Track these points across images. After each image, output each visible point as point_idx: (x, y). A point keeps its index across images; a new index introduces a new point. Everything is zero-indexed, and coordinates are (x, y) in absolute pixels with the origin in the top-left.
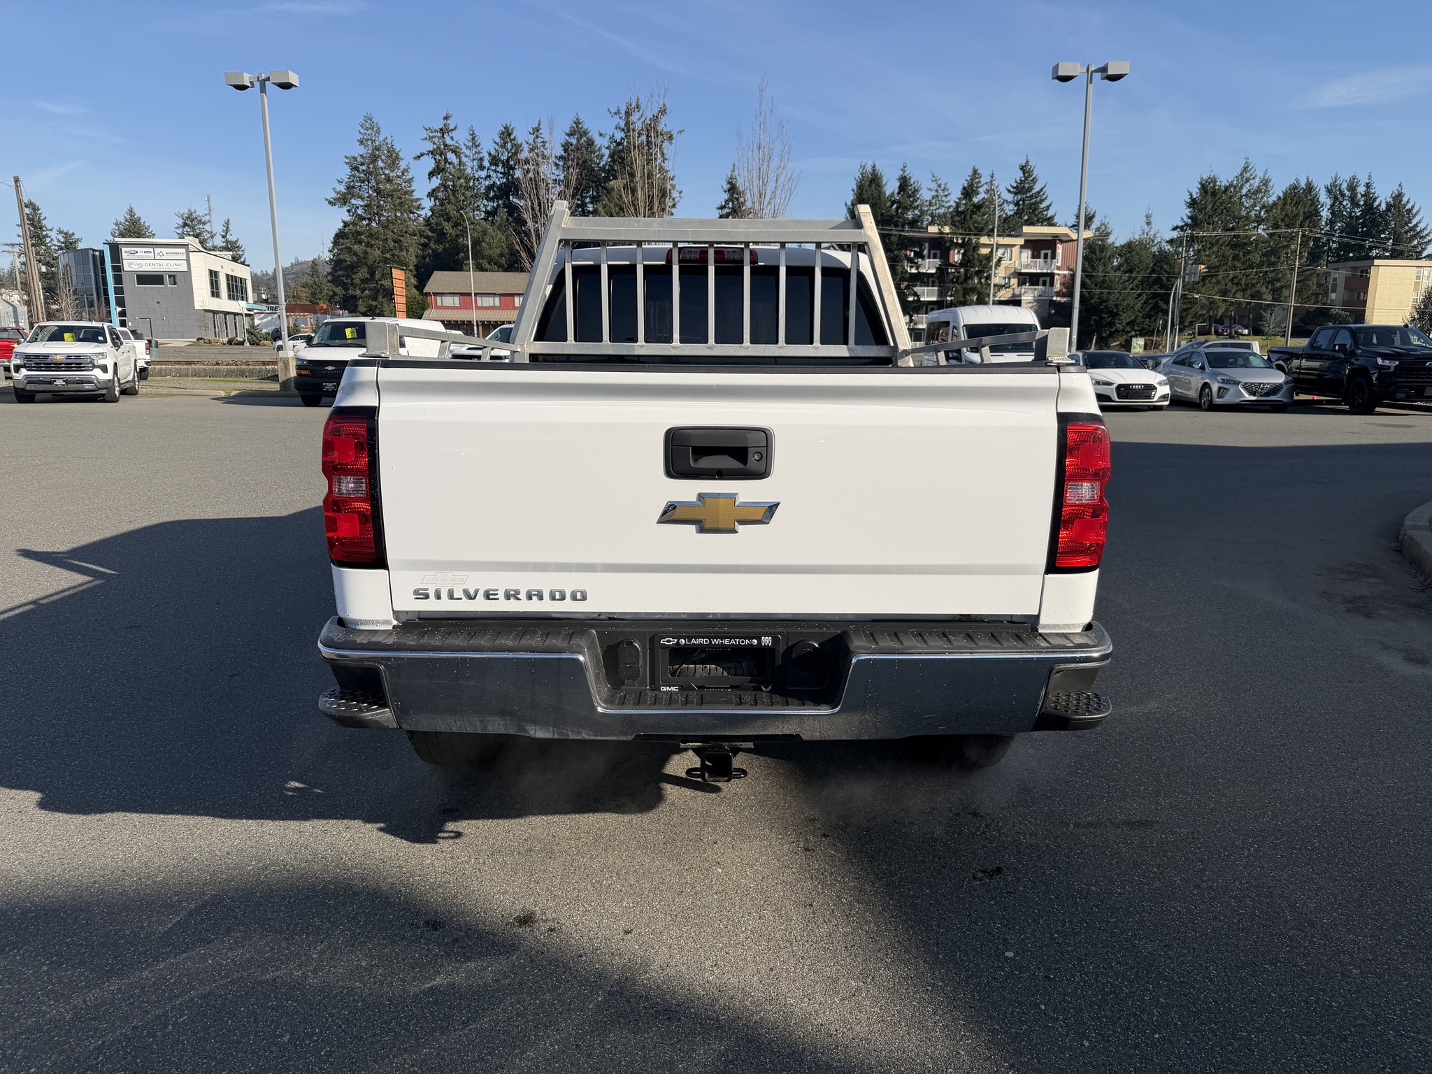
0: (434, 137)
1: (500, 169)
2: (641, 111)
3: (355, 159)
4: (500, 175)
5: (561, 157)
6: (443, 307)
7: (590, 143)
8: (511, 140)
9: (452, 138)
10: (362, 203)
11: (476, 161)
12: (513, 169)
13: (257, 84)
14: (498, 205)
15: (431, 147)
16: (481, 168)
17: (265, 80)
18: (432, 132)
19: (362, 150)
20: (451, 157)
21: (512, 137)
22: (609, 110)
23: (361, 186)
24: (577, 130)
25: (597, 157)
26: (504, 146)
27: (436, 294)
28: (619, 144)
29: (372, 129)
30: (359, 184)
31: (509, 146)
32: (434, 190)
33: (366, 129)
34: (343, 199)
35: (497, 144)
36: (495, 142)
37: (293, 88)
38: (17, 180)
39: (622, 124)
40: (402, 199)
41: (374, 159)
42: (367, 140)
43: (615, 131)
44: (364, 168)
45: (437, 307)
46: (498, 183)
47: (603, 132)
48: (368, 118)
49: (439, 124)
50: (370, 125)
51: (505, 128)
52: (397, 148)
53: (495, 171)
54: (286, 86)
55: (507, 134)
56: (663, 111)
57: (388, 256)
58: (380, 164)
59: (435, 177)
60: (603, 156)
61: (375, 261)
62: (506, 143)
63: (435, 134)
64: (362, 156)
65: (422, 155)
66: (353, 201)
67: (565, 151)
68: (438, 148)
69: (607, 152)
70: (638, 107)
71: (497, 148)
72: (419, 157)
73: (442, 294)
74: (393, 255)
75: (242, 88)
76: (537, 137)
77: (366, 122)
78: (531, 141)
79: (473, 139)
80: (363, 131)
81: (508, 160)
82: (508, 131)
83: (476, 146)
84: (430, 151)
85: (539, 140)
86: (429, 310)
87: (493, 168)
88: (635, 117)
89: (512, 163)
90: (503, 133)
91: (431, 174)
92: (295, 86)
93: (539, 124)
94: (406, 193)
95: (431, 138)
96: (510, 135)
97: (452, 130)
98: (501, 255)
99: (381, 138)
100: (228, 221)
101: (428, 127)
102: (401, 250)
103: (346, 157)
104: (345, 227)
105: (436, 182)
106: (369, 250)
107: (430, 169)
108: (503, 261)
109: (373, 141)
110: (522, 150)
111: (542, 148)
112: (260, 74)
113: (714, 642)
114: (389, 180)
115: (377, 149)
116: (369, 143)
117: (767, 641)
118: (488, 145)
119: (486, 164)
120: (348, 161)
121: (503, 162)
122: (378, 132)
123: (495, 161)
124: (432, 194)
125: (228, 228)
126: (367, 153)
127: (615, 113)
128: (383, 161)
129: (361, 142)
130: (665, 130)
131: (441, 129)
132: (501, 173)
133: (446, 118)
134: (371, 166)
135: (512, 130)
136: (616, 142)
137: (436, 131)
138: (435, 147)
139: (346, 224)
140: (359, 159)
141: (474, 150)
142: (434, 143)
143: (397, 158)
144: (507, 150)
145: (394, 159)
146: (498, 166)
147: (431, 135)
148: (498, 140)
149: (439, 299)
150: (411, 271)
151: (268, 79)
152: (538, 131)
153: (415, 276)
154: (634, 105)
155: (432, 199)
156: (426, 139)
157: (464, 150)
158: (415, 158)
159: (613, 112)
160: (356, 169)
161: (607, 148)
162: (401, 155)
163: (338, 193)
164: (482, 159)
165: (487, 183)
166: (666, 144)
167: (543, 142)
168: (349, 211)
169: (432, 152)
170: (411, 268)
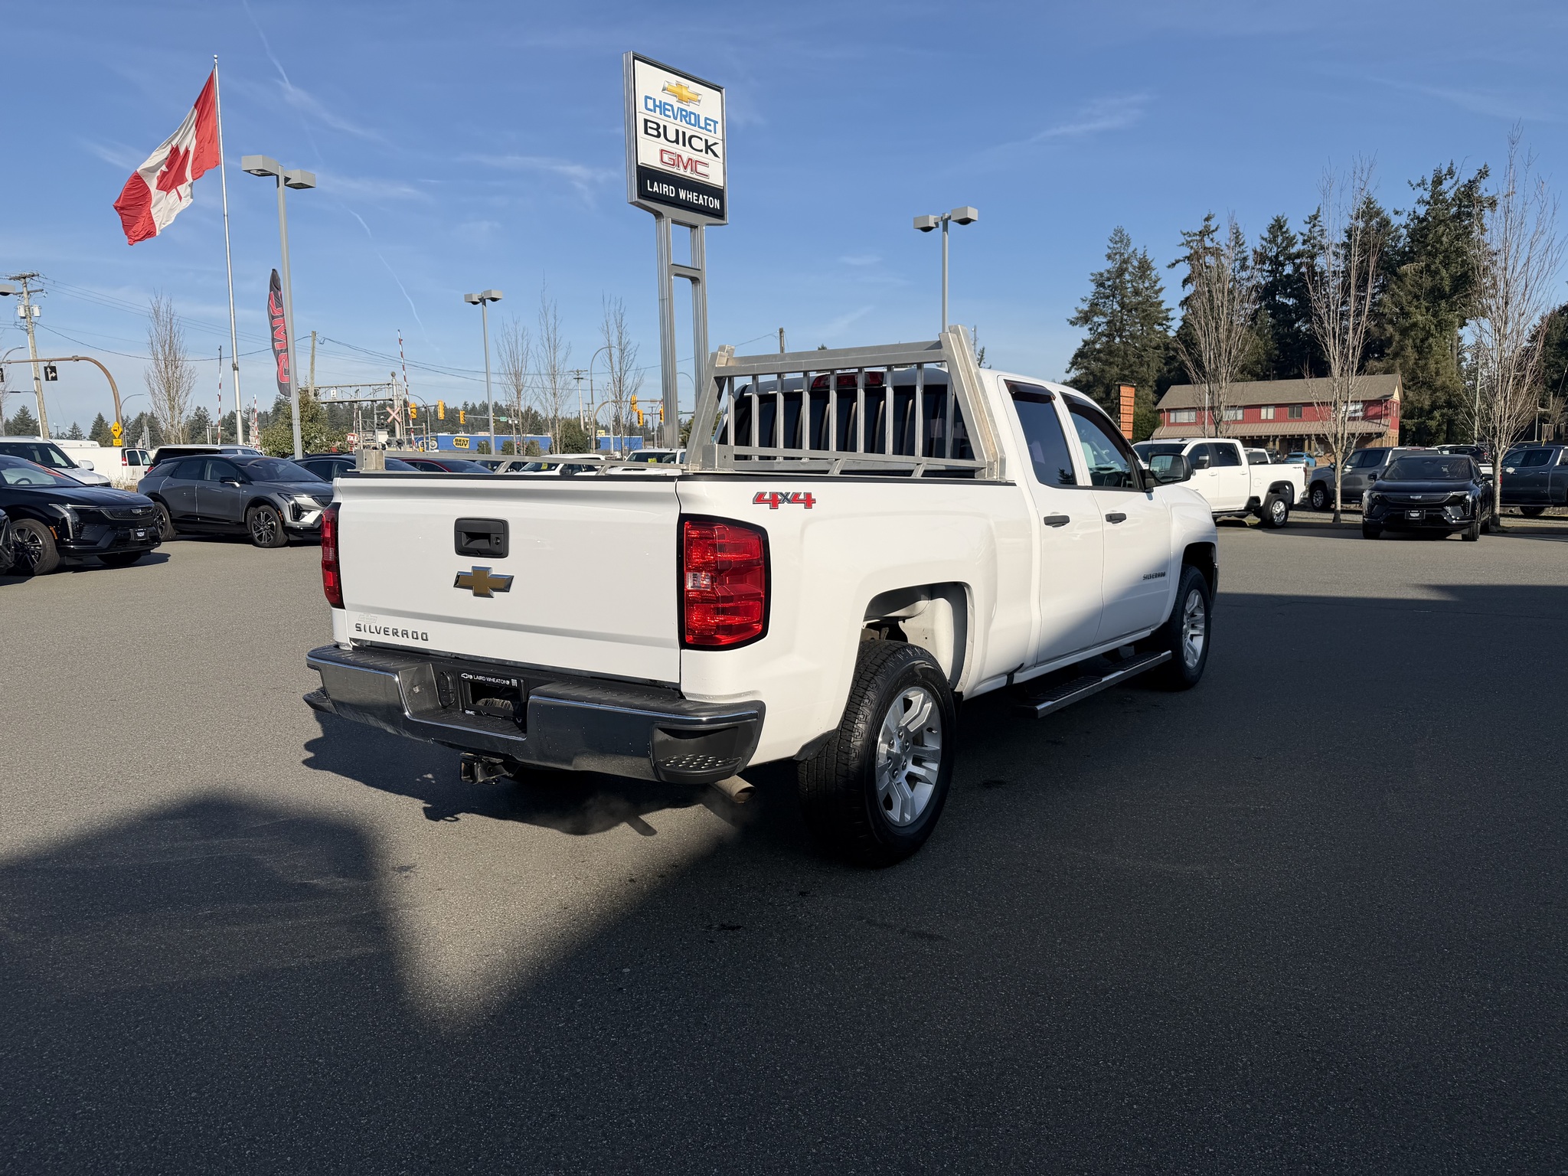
0: (1192, 241)
1: (1267, 267)
2: (1455, 178)
3: (1101, 275)
4: (1265, 274)
5: (1344, 245)
6: (1176, 424)
7: (1385, 223)
8: (1283, 233)
9: (1212, 240)
10: (1105, 320)
11: (1239, 262)
12: (1283, 265)
13: (941, 224)
14: (1260, 308)
15: (1187, 252)
16: (1244, 267)
17: (947, 220)
18: (1190, 236)
19: (1109, 265)
20: (1210, 260)
21: (1284, 230)
22: (1409, 182)
23: (1105, 302)
24: (1369, 211)
25: (1392, 239)
26: (1273, 241)
27: (1169, 410)
28: (1421, 221)
29: (1122, 241)
30: (1103, 301)
31: (1279, 240)
32: (1187, 299)
33: (1116, 243)
34: (1085, 318)
35: (1265, 239)
36: (1263, 238)
37: (972, 223)
38: (781, 331)
39: (1427, 196)
40: (1149, 312)
41: (1121, 272)
42: (1116, 254)
43: (1417, 206)
44: (1110, 283)
45: (1170, 424)
46: (1263, 283)
47: (1398, 210)
48: (1119, 232)
49: (1199, 227)
50: (1120, 238)
51: (1276, 221)
52: (1149, 258)
53: (1262, 270)
54: (965, 221)
55: (1278, 226)
56: (1483, 174)
57: (1126, 372)
58: (1127, 277)
59: (1189, 284)
60: (1400, 237)
61: (1112, 380)
62: (1275, 237)
63: (1194, 238)
64: (1108, 272)
65: (1177, 262)
66: (1096, 319)
67: (1349, 237)
68: (1196, 252)
69: (1404, 232)
70: (1451, 173)
71: (1264, 243)
72: (1174, 265)
73: (1176, 410)
74: (1132, 372)
75: (927, 229)
76: (1314, 226)
77: (1116, 235)
78: (1306, 231)
79: (1237, 237)
80: (1112, 245)
81: (1277, 257)
82: (1280, 224)
83: (1240, 245)
84: (1186, 257)
85: (1317, 229)
86: (1160, 428)
87: (1258, 267)
88: (1446, 185)
89: (1281, 258)
90: (1273, 226)
91: (1186, 282)
92: (974, 220)
93: (1318, 211)
94: (1152, 305)
95: (1188, 242)
96: (1281, 227)
97: (1213, 231)
98: (1258, 362)
99: (1130, 250)
100: (984, 349)
101: (1185, 231)
102: (1142, 365)
103: (1092, 274)
104: (1085, 346)
105: (1190, 289)
106: (1107, 368)
107: (1185, 276)
108: (1258, 368)
109: (1122, 254)
110: (1296, 243)
111: (1319, 238)
112: (944, 214)
113: (489, 679)
114: (1137, 293)
115: (1126, 262)
116: (1117, 257)
117: (514, 682)
118: (1254, 241)
119: (1250, 263)
120: (1094, 278)
121: (1270, 259)
122: (1128, 245)
123: (1261, 258)
124: (1186, 302)
125: (982, 356)
126: (1114, 267)
127: (1419, 185)
128: (1130, 273)
129: (1109, 257)
130: (1486, 195)
131: (1200, 232)
132: (1268, 271)
133: (1207, 219)
134: (1118, 281)
135: (1285, 221)
136: (1418, 218)
137: (1195, 234)
138: (1192, 251)
139: (1086, 343)
140: (1106, 275)
141: (1237, 249)
142: (1192, 248)
143: (1149, 268)
144: (1276, 245)
145: (1144, 267)
146: (1264, 263)
147: (1189, 239)
148: (1266, 235)
149: (1172, 415)
150: (1151, 387)
151: (950, 218)
152: (1316, 219)
153: (1155, 392)
154: (1444, 172)
155: (1185, 308)
156: (1183, 244)
157: (1226, 251)
158: (1169, 267)
159: (1415, 183)
160: (1102, 285)
161: (1405, 227)
162: (1153, 265)
163: (1080, 312)
164: (1245, 259)
165: (1250, 284)
166: (1487, 212)
167: (1322, 230)
168: (1090, 329)
169: (1188, 258)
170: (1150, 384)
